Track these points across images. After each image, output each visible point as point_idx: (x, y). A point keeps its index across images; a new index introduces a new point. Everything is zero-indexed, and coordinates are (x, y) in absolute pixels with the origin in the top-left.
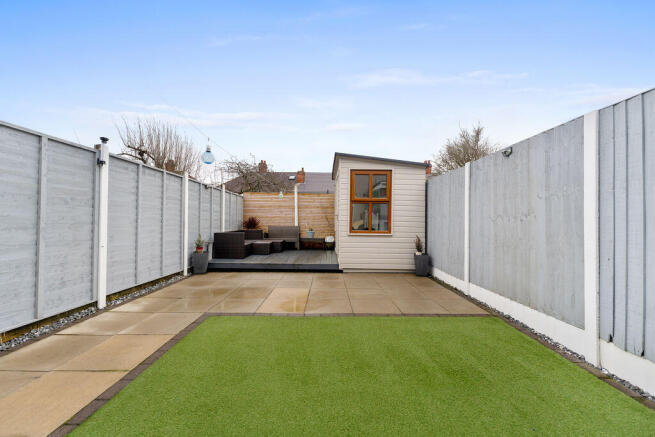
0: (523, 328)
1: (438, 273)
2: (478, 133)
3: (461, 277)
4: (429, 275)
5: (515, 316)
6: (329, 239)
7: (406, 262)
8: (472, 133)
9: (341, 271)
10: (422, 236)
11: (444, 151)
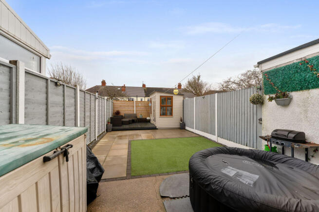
0: (207, 138)
1: (187, 128)
2: (199, 77)
3: (193, 128)
4: (184, 129)
5: (205, 136)
6: (148, 118)
7: (177, 125)
8: (197, 77)
9: (157, 129)
10: (182, 117)
11: (187, 83)
